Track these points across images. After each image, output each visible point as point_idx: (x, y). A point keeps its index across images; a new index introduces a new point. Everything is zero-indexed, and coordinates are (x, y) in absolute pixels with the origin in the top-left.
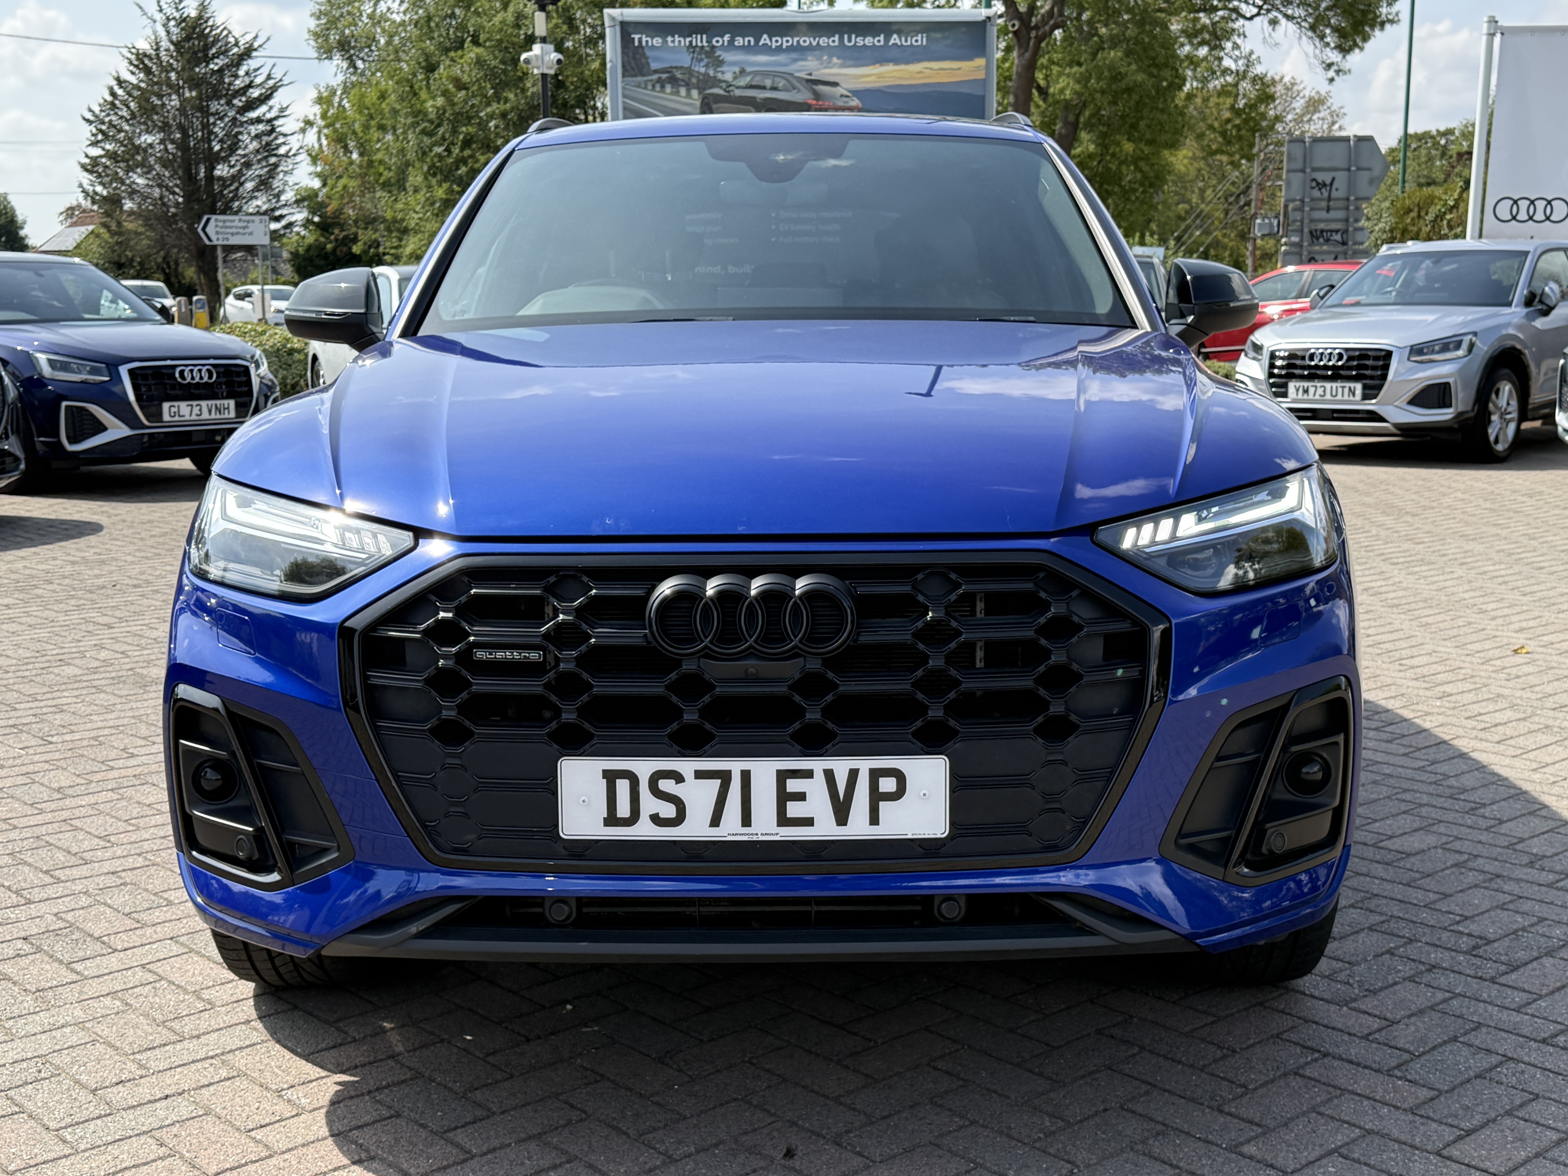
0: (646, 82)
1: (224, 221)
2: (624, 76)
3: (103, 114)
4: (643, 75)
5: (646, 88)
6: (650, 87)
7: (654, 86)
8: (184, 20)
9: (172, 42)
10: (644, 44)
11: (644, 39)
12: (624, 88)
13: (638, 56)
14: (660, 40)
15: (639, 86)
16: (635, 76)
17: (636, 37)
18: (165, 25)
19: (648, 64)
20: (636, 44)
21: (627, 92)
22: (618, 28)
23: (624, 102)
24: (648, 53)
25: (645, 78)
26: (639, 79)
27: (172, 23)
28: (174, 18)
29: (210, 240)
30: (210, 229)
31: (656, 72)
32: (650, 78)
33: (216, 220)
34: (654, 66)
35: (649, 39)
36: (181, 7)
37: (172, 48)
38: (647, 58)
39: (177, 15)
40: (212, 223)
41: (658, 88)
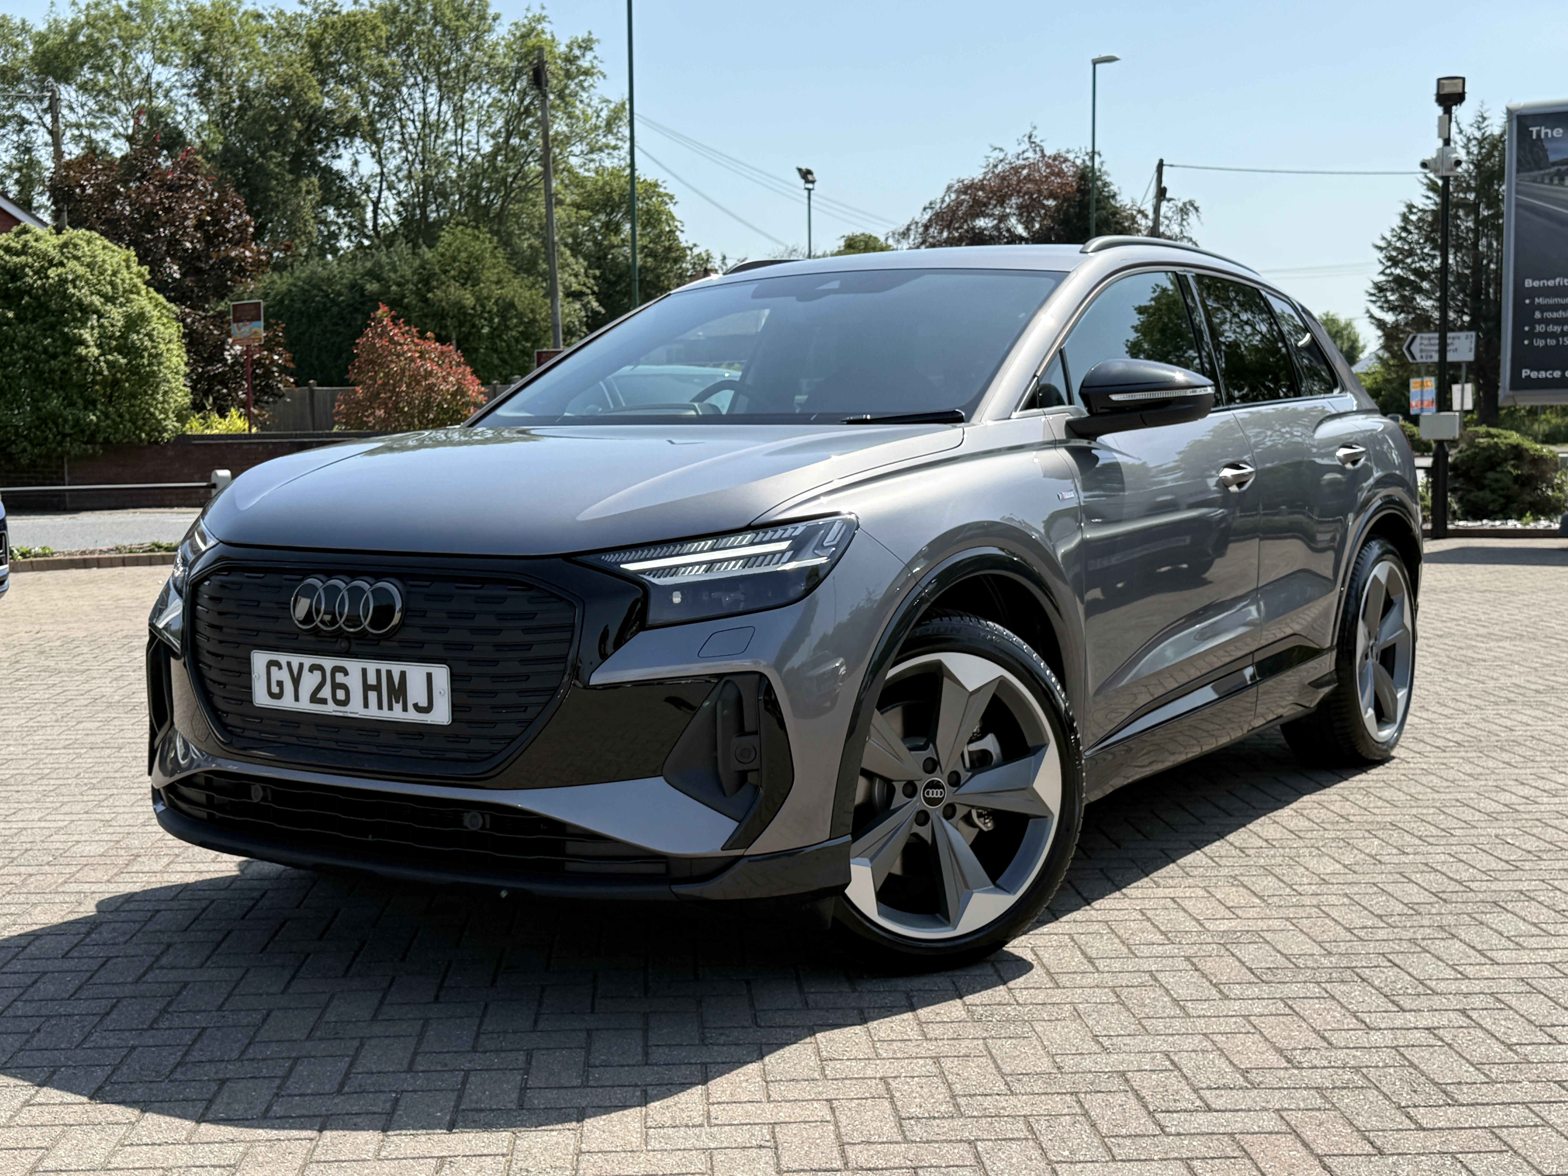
0: (1543, 176)
1: (1429, 339)
2: (1518, 171)
3: (1395, 239)
4: (1541, 169)
5: (1542, 182)
6: (1547, 181)
7: (1551, 180)
8: (1484, 139)
9: (1472, 163)
10: (1543, 136)
11: (1543, 131)
12: (1517, 184)
13: (1535, 149)
14: (1561, 131)
15: (1535, 181)
16: (1531, 170)
17: (1534, 130)
18: (1466, 147)
19: (1547, 157)
20: (1534, 136)
21: (1521, 188)
22: (1515, 123)
23: (1517, 199)
24: (1547, 145)
25: (1542, 172)
26: (1536, 173)
27: (1474, 142)
28: (1475, 138)
29: (1413, 357)
30: (1415, 348)
31: (1554, 164)
32: (1547, 171)
33: (1422, 338)
34: (1552, 158)
35: (1549, 131)
36: (1484, 125)
37: (1472, 167)
38: (1545, 151)
39: (1478, 135)
40: (1418, 341)
41: (1556, 181)
